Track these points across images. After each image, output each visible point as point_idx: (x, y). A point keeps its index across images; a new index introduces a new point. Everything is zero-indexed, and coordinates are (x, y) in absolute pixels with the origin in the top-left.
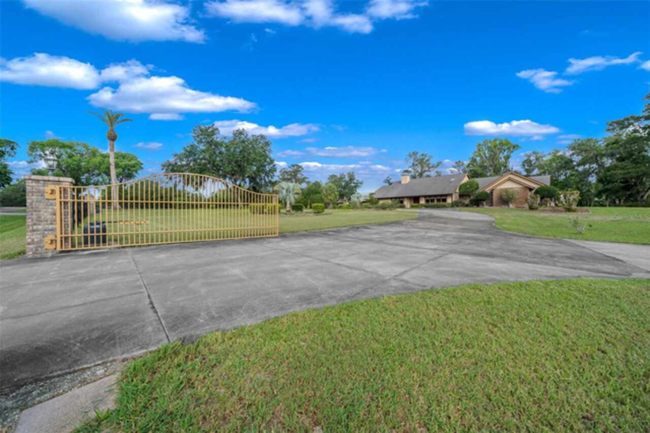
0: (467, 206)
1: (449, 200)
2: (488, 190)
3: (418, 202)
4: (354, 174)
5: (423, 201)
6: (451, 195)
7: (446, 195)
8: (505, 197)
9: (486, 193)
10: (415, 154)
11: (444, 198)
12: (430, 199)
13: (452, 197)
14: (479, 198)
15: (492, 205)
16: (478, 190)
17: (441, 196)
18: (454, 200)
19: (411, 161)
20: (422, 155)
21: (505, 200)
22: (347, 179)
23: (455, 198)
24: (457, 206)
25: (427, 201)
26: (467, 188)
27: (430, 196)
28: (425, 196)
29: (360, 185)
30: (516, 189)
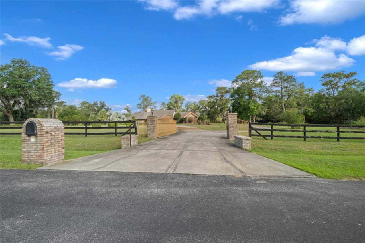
0: (178, 123)
2: (185, 117)
4: (105, 103)
10: (144, 96)
14: (181, 120)
15: (186, 123)
16: (181, 117)
19: (142, 99)
20: (148, 97)
21: (190, 121)
22: (99, 105)
29: (109, 110)
30: (193, 117)
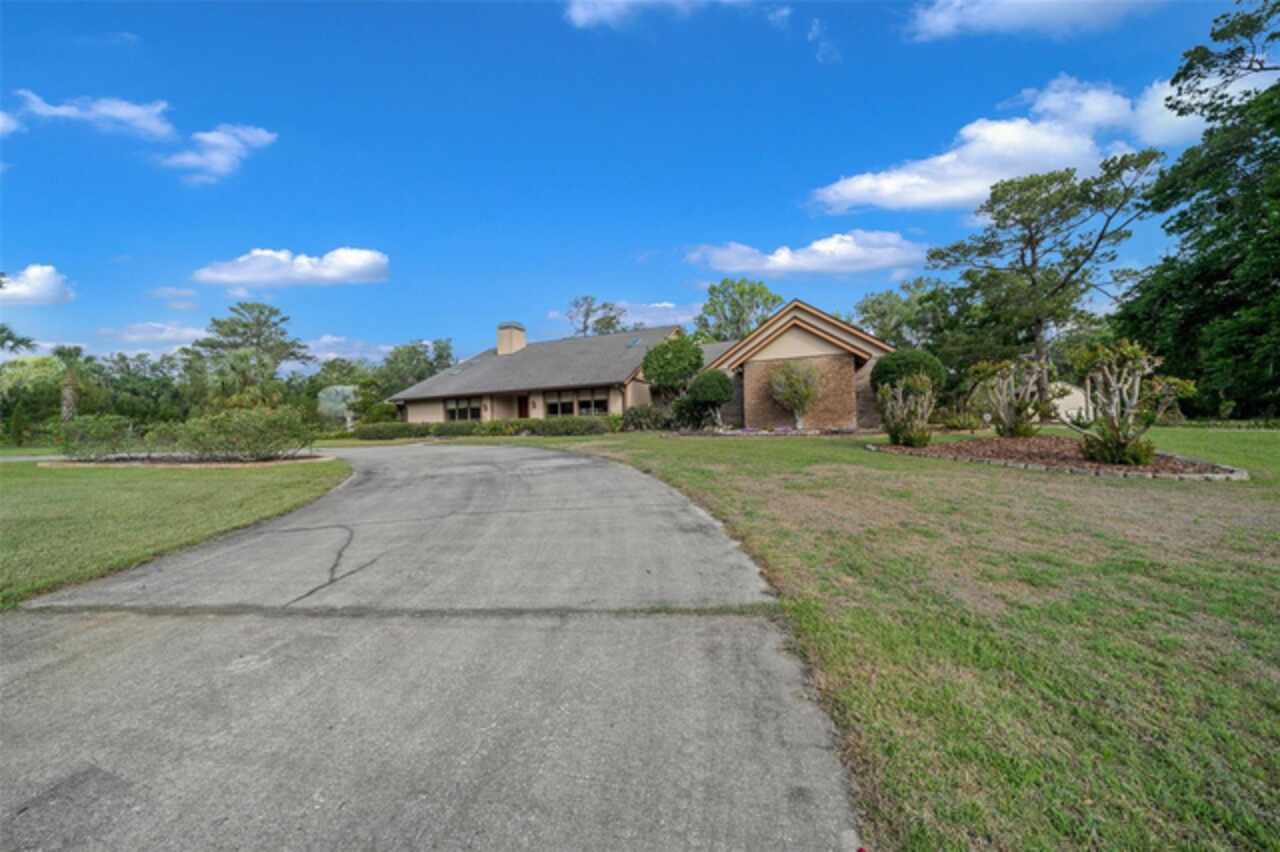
0: (667, 426)
1: (616, 408)
2: (727, 369)
3: (524, 412)
5: (538, 412)
6: (620, 387)
7: (607, 388)
8: (782, 392)
9: (722, 379)
11: (599, 397)
12: (560, 400)
13: (623, 395)
15: (740, 422)
16: (700, 371)
17: (593, 389)
18: (630, 403)
21: (784, 403)
23: (635, 396)
24: (639, 426)
25: (552, 409)
26: (669, 363)
27: (560, 392)
28: (545, 393)
30: (815, 362)
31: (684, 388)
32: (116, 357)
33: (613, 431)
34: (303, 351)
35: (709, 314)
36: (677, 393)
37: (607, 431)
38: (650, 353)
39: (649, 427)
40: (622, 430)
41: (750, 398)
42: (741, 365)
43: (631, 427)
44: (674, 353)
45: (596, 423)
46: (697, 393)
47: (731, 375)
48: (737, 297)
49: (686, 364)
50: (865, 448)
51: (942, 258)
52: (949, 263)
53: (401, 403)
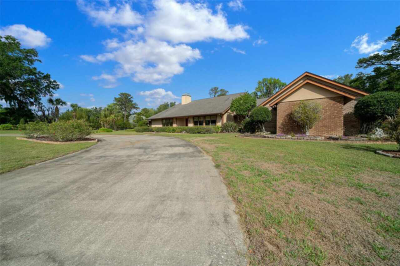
1: (219, 123)
5: (191, 124)
6: (221, 115)
7: (216, 115)
8: (298, 116)
9: (266, 111)
11: (214, 119)
12: (199, 120)
13: (222, 119)
14: (255, 119)
17: (210, 116)
24: (227, 131)
25: (196, 123)
26: (241, 105)
27: (199, 117)
28: (194, 117)
30: (319, 101)
31: (248, 116)
32: (94, 108)
33: (217, 132)
34: (136, 106)
35: (258, 91)
36: (245, 118)
37: (214, 132)
38: (233, 101)
39: (231, 131)
40: (221, 132)
41: (280, 120)
42: (276, 104)
43: (224, 131)
44: (244, 101)
45: (210, 129)
46: (253, 117)
47: (270, 109)
48: (268, 84)
49: (249, 105)
50: (376, 153)
51: (365, 63)
52: (369, 65)
53: (150, 120)
